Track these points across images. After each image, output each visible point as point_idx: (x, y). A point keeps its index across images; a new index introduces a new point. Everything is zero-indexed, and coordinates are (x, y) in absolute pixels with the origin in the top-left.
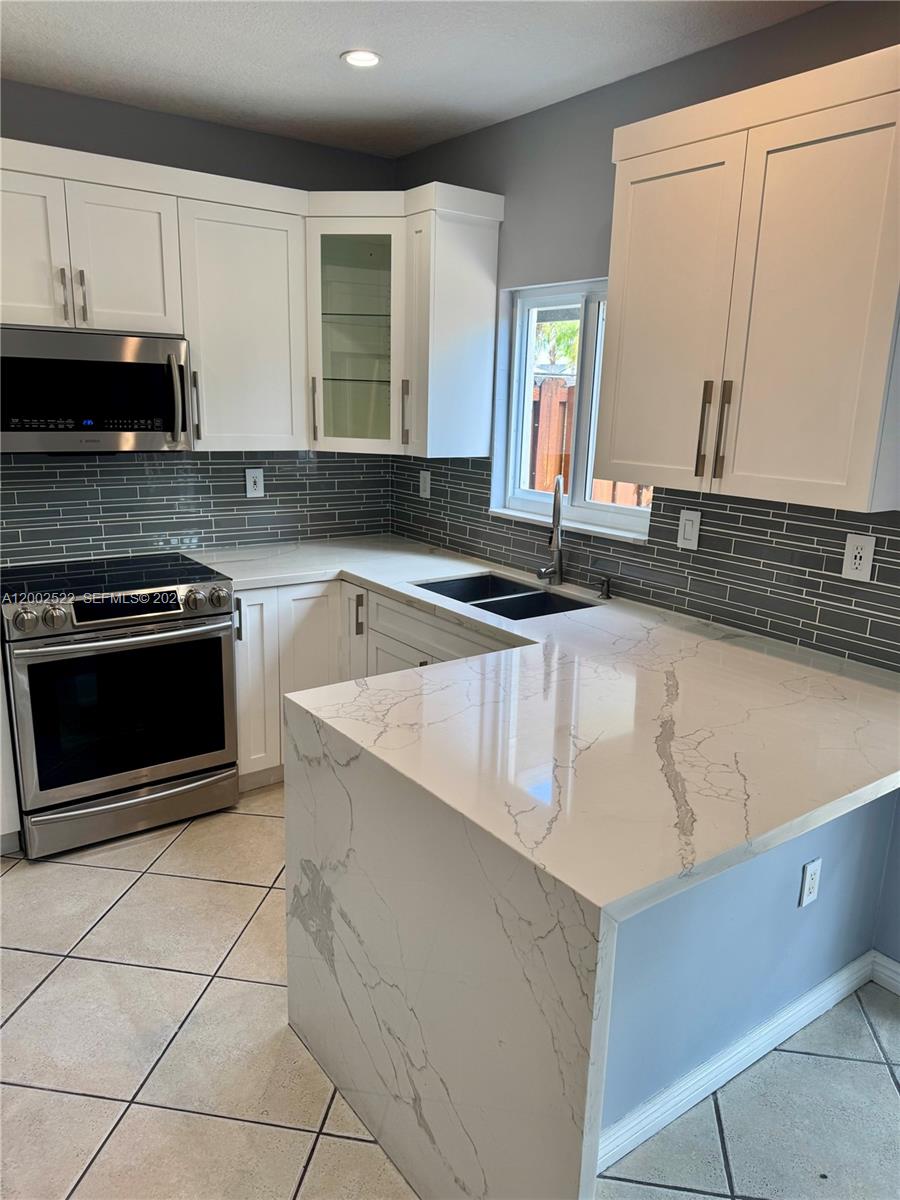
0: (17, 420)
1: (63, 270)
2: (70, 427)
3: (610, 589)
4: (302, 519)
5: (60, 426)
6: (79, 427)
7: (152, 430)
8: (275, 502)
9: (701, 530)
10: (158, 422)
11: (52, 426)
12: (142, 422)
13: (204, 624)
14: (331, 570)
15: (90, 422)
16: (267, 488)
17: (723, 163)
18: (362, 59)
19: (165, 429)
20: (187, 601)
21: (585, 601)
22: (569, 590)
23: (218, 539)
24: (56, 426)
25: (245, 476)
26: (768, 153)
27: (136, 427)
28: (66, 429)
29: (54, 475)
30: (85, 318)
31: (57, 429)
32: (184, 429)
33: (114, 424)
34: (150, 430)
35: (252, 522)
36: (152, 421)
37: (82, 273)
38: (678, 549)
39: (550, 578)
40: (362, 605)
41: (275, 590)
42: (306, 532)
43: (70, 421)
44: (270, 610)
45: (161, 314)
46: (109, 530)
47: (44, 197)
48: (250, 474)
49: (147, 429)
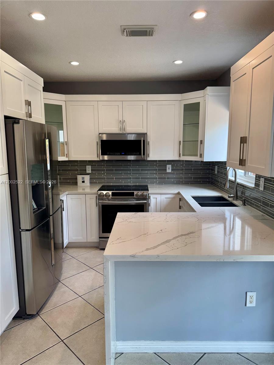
0: (108, 153)
1: (120, 121)
2: (119, 154)
3: (245, 202)
4: (182, 178)
5: (117, 154)
6: (121, 155)
7: (137, 155)
8: (174, 173)
9: (264, 184)
13: (140, 201)
14: (176, 191)
15: (123, 153)
16: (172, 170)
17: (246, 74)
18: (179, 62)
19: (140, 155)
20: (136, 195)
21: (237, 205)
22: (235, 202)
23: (159, 182)
24: (116, 154)
25: (166, 167)
26: (253, 68)
27: (133, 154)
28: (118, 155)
29: (122, 165)
30: (124, 131)
31: (116, 155)
32: (144, 155)
33: (128, 154)
35: (167, 178)
36: (137, 153)
37: (124, 120)
38: (260, 190)
39: (233, 198)
40: (181, 201)
41: (160, 195)
44: (159, 200)
45: (142, 128)
46: (133, 178)
47: (118, 106)
48: (168, 166)
49: (135, 155)
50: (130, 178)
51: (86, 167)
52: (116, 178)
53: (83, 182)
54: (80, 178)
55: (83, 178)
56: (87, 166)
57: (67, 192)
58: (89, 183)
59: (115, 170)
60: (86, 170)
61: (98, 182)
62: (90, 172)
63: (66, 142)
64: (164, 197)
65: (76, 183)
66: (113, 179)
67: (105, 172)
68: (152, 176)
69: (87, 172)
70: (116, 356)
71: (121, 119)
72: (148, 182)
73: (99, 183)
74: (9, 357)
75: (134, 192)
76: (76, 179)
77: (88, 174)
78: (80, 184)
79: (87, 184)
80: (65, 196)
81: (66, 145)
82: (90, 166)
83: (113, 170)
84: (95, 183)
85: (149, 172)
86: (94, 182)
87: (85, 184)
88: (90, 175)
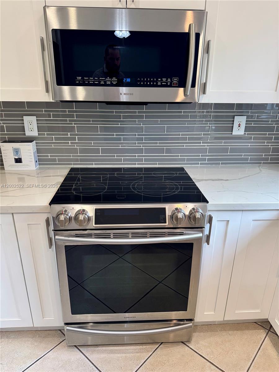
2: (115, 83)
4: (266, 150)
5: (108, 83)
7: (170, 86)
8: (251, 138)
10: (175, 80)
11: (102, 83)
12: (164, 79)
15: (129, 80)
16: (247, 129)
19: (180, 86)
23: (209, 160)
24: (105, 82)
25: (233, 121)
27: (159, 84)
28: (112, 85)
30: (133, 1)
32: (193, 85)
33: (144, 81)
35: (232, 150)
36: (171, 80)
41: (240, 212)
42: (267, 159)
43: (114, 79)
48: (237, 120)
49: (166, 86)
50: (141, 151)
51: (23, 120)
53: (19, 161)
54: (7, 149)
55: (17, 151)
56: (25, 118)
58: (34, 162)
59: (102, 129)
60: (23, 129)
61: (59, 160)
62: (35, 133)
67: (77, 135)
68: (195, 146)
69: (28, 133)
73: (62, 162)
75: (164, 209)
77: (29, 140)
78: (10, 166)
79: (28, 165)
82: (35, 117)
83: (96, 129)
84: (52, 162)
86: (50, 160)
87: (24, 165)
88: (36, 143)
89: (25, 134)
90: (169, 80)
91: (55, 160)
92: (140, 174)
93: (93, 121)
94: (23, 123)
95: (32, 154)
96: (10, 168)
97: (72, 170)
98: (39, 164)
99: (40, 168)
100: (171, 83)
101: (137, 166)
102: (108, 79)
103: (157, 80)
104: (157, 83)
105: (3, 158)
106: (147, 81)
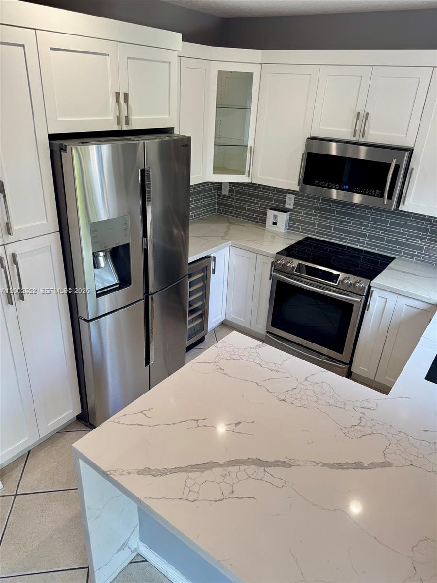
0: (317, 181)
1: (359, 113)
2: (337, 188)
5: (334, 187)
6: (341, 189)
7: (374, 196)
10: (378, 192)
11: (330, 186)
12: (370, 191)
15: (347, 187)
19: (380, 197)
24: (332, 186)
27: (367, 193)
30: (363, 137)
32: (390, 198)
33: (356, 190)
34: (372, 196)
37: (367, 114)
41: (397, 295)
43: (338, 185)
44: (390, 304)
45: (404, 135)
46: (370, 237)
47: (362, 76)
49: (371, 195)
50: (364, 235)
51: (286, 196)
52: (335, 229)
53: (275, 223)
54: (271, 214)
55: (276, 217)
56: (288, 195)
57: (230, 242)
58: (285, 227)
59: (338, 212)
60: (284, 202)
61: (302, 229)
62: (291, 207)
63: (251, 147)
64: (403, 301)
65: (263, 222)
66: (330, 228)
67: (318, 213)
69: (287, 206)
70: (136, 557)
71: (360, 109)
72: (401, 252)
73: (303, 231)
74: (35, 473)
76: (265, 214)
77: (286, 211)
78: (269, 226)
79: (280, 228)
80: (226, 247)
81: (250, 153)
82: (294, 196)
83: (333, 212)
85: (408, 231)
86: (295, 228)
87: (278, 228)
88: (290, 214)
89: (284, 206)
90: (374, 191)
91: (299, 228)
92: (360, 255)
93: (333, 205)
94: (285, 198)
95: (285, 221)
96: (268, 228)
97: (308, 238)
98: (288, 229)
99: (288, 232)
100: (374, 194)
101: (358, 247)
102: (334, 185)
103: (366, 190)
104: (365, 192)
105: (267, 219)
106: (359, 190)
